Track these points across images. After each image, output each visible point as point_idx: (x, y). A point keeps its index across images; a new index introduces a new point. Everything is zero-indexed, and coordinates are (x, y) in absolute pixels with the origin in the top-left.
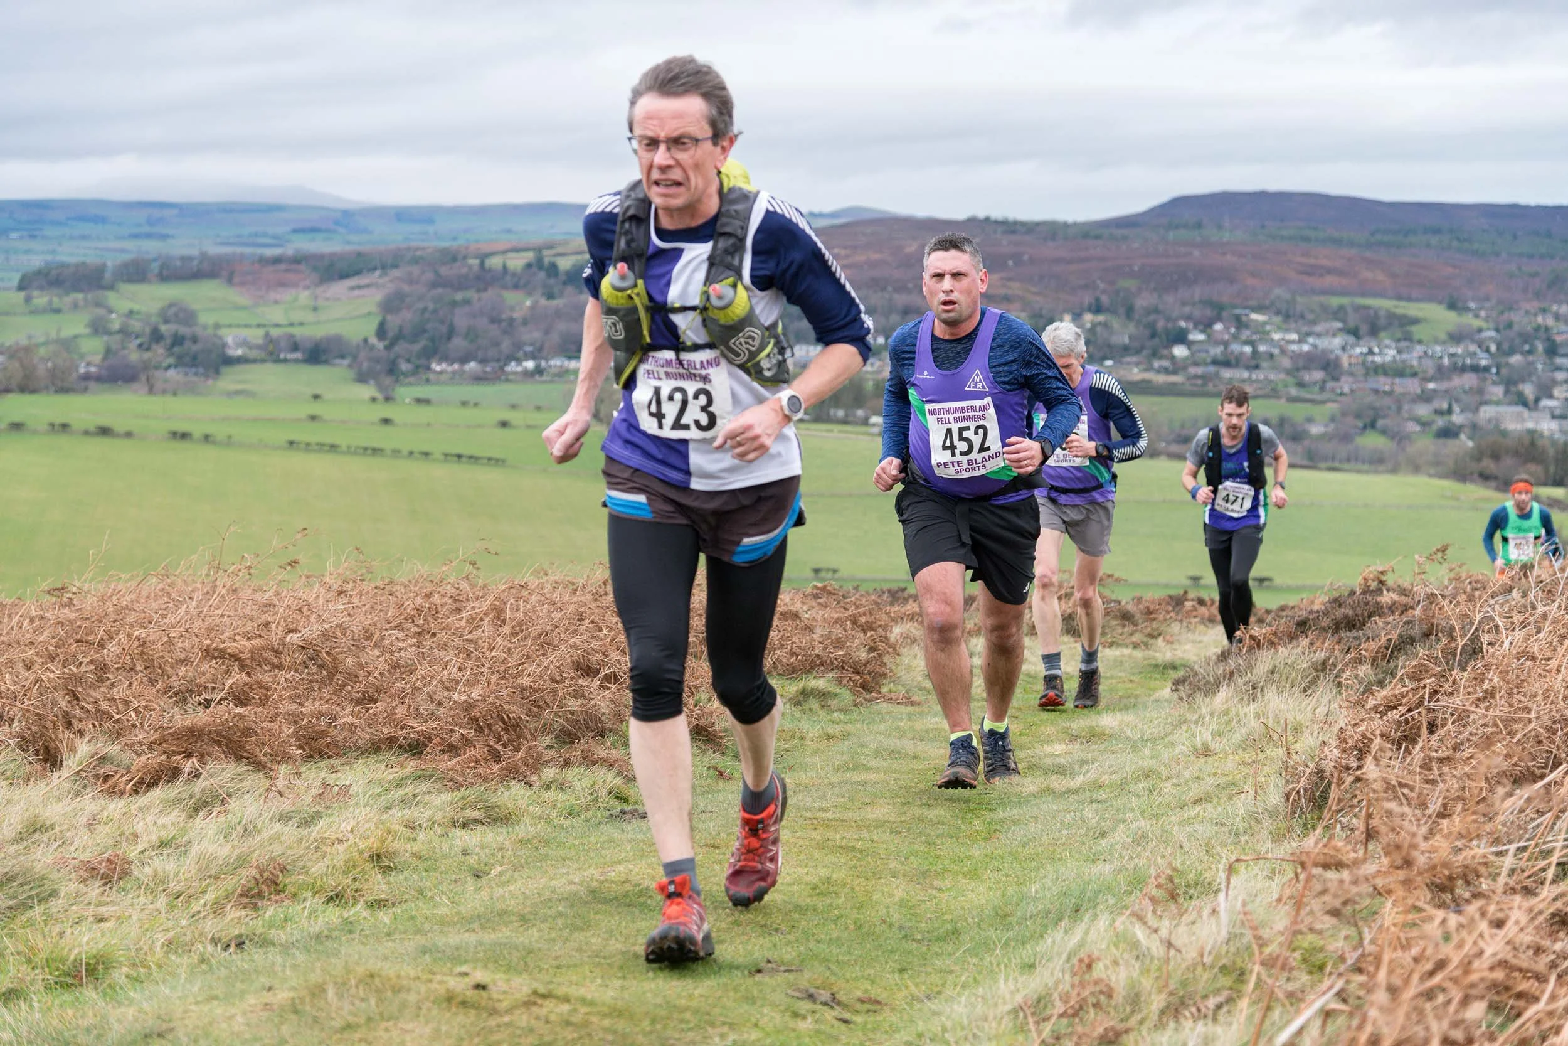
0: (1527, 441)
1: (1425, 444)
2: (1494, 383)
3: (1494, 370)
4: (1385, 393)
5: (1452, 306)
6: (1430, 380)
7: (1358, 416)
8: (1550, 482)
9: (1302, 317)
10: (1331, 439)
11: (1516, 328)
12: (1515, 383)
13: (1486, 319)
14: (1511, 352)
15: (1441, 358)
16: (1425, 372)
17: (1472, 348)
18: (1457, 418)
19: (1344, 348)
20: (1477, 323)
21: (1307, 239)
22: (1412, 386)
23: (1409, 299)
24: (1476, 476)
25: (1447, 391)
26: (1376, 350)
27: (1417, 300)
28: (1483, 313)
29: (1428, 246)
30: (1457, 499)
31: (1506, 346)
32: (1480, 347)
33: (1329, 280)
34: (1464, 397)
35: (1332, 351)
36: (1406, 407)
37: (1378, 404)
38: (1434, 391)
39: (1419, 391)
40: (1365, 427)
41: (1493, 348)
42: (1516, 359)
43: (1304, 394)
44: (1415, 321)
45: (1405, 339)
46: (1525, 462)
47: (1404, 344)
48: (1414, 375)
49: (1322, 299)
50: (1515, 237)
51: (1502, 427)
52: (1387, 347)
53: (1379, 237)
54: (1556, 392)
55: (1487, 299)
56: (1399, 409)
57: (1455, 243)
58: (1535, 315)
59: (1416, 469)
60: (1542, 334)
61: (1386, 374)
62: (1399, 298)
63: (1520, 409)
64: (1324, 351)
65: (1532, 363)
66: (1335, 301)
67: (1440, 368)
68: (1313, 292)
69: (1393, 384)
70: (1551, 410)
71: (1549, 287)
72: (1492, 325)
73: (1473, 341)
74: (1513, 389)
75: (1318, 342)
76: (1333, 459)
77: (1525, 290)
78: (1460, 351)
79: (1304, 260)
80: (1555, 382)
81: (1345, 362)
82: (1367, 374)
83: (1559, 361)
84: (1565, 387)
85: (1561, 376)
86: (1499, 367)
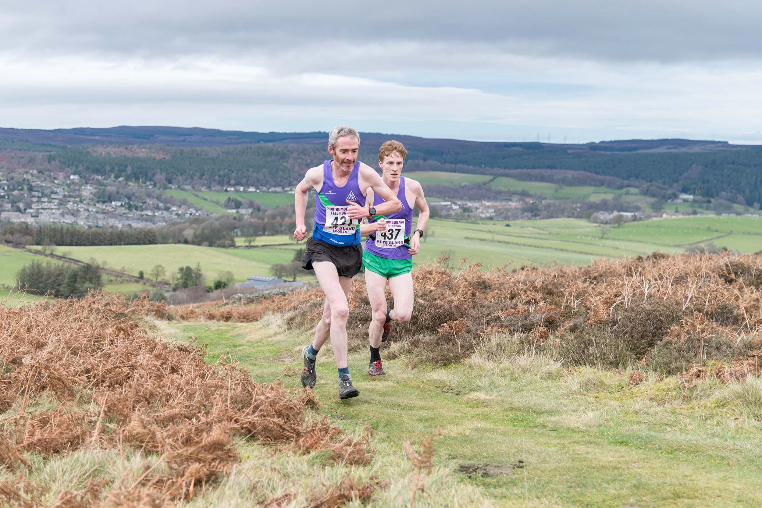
0: (24, 226)
2: (7, 203)
3: (7, 197)
8: (35, 243)
11: (15, 179)
12: (16, 203)
14: (14, 190)
24: (3, 242)
28: (1, 174)
31: (11, 187)
41: (6, 188)
42: (16, 193)
46: (24, 235)
50: (13, 142)
51: (11, 221)
54: (33, 206)
58: (23, 174)
60: (26, 182)
63: (18, 213)
70: (31, 214)
71: (28, 163)
72: (5, 179)
74: (14, 205)
77: (19, 164)
80: (32, 202)
83: (33, 193)
84: (37, 204)
85: (35, 199)
86: (8, 196)
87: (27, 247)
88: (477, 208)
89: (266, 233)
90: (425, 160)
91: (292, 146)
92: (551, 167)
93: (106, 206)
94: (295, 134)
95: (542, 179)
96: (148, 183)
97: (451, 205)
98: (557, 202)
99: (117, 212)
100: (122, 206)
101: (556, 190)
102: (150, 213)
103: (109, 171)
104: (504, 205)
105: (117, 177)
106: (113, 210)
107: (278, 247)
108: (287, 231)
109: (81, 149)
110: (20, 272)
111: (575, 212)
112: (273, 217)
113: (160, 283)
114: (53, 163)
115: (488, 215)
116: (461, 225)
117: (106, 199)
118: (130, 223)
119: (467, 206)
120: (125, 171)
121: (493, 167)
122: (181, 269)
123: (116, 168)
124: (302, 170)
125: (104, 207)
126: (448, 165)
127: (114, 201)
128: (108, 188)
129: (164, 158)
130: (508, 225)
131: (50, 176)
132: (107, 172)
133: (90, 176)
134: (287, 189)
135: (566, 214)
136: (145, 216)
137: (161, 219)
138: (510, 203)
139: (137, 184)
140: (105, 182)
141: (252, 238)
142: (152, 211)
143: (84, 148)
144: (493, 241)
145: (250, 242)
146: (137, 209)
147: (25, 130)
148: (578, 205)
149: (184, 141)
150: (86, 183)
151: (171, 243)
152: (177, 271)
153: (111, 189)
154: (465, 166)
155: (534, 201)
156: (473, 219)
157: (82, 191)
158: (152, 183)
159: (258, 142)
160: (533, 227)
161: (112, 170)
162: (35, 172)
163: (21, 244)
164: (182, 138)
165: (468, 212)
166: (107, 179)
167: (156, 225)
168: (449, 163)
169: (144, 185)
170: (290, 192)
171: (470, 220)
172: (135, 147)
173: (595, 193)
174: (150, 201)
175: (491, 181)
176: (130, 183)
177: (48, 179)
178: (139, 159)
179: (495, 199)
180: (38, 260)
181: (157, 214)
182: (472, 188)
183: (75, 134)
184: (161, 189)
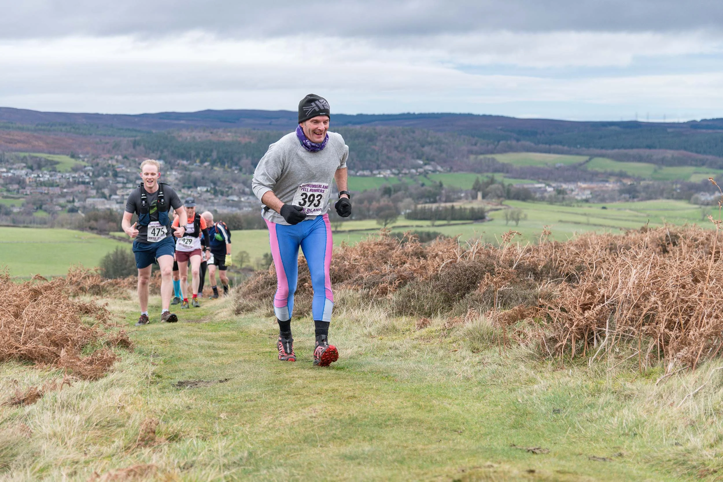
0: (108, 212)
1: (64, 215)
2: (92, 189)
3: (91, 183)
4: (45, 193)
5: (73, 156)
6: (64, 188)
7: (34, 204)
9: (8, 161)
10: (22, 214)
11: (100, 165)
12: (101, 189)
13: (87, 162)
14: (99, 175)
15: (69, 178)
16: (62, 184)
17: (82, 174)
18: (77, 204)
19: (27, 175)
20: (84, 164)
21: (9, 128)
22: (57, 190)
23: (54, 153)
24: (88, 228)
25: (72, 192)
26: (41, 175)
27: (58, 154)
28: (86, 160)
29: (61, 130)
30: (80, 238)
31: (96, 173)
32: (85, 173)
33: (19, 145)
34: (79, 195)
35: (21, 176)
36: (55, 200)
37: (42, 199)
38: (67, 192)
39: (60, 193)
40: (37, 209)
41: (91, 174)
42: (101, 179)
43: (9, 195)
44: (57, 163)
45: (53, 171)
46: (108, 222)
47: (53, 173)
48: (58, 186)
49: (16, 153)
50: (98, 127)
51: (96, 207)
52: (46, 174)
53: (40, 127)
54: (118, 192)
55: (88, 153)
56: (52, 200)
57: (73, 130)
58: (108, 160)
59: (62, 226)
60: (111, 168)
61: (45, 186)
62: (50, 153)
63: (103, 199)
64: (18, 176)
65: (107, 180)
66: (22, 155)
67: (68, 183)
68: (12, 150)
69: (48, 190)
70: (116, 200)
71: (114, 148)
72: (90, 165)
73: (82, 171)
74: (100, 191)
75: (15, 172)
76: (24, 222)
77: (103, 150)
78: (76, 175)
79: (8, 137)
80: (117, 188)
81: (27, 181)
82: (37, 186)
83: (119, 179)
84: (122, 190)
85: (120, 185)
86: (93, 182)
87: (112, 233)
88: (572, 190)
89: (353, 218)
90: (518, 140)
91: (380, 128)
92: (649, 147)
93: (192, 192)
94: (384, 115)
95: (640, 159)
96: (234, 168)
97: (545, 187)
98: (656, 184)
99: (202, 198)
100: (207, 191)
101: (655, 171)
102: (236, 198)
103: (194, 156)
104: (601, 187)
105: (202, 162)
106: (199, 195)
107: (366, 232)
108: (375, 216)
109: (166, 133)
110: (105, 259)
111: (675, 193)
112: (361, 201)
113: (244, 269)
114: (138, 148)
115: (584, 197)
116: (555, 207)
117: (192, 185)
118: (215, 208)
119: (562, 189)
120: (211, 155)
121: (589, 147)
122: (266, 256)
123: (202, 153)
124: (390, 152)
125: (189, 193)
126: (542, 146)
127: (200, 186)
128: (193, 173)
129: (250, 142)
130: (604, 208)
131: (135, 162)
132: (192, 157)
133: (175, 161)
134: (375, 172)
135: (665, 195)
136: (231, 202)
137: (247, 204)
138: (607, 184)
139: (222, 169)
140: (191, 167)
141: (339, 223)
142: (237, 196)
143: (169, 133)
144: (588, 224)
145: (336, 227)
146: (222, 194)
147: (110, 115)
148: (679, 186)
149: (270, 124)
150: (172, 169)
151: (257, 229)
152: (262, 257)
153: (198, 174)
154: (560, 147)
155: (632, 183)
156: (568, 202)
157: (167, 177)
158: (238, 168)
159: (346, 124)
160: (631, 210)
161: (197, 155)
162: (120, 158)
163: (105, 230)
164: (268, 122)
165: (563, 194)
166: (193, 164)
167: (242, 211)
168: (543, 143)
169: (229, 170)
170: (378, 176)
171: (564, 203)
172: (220, 131)
173: (696, 173)
174: (236, 186)
175: (587, 161)
176: (216, 168)
177: (133, 164)
178: (224, 143)
179: (591, 180)
180: (122, 247)
181: (242, 199)
182: (567, 170)
183: (161, 118)
184: (247, 174)
